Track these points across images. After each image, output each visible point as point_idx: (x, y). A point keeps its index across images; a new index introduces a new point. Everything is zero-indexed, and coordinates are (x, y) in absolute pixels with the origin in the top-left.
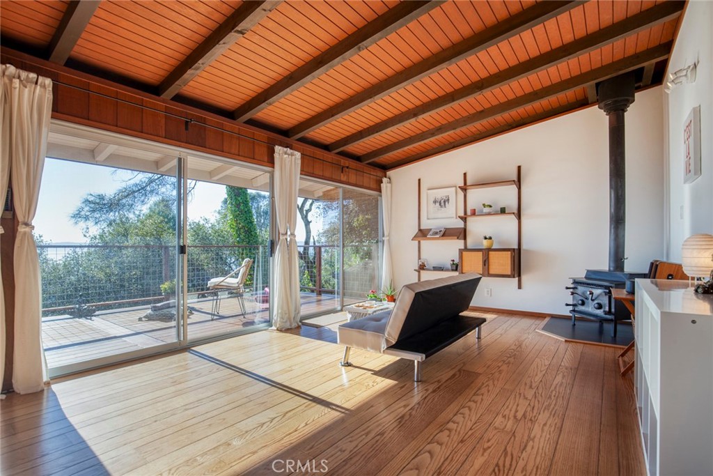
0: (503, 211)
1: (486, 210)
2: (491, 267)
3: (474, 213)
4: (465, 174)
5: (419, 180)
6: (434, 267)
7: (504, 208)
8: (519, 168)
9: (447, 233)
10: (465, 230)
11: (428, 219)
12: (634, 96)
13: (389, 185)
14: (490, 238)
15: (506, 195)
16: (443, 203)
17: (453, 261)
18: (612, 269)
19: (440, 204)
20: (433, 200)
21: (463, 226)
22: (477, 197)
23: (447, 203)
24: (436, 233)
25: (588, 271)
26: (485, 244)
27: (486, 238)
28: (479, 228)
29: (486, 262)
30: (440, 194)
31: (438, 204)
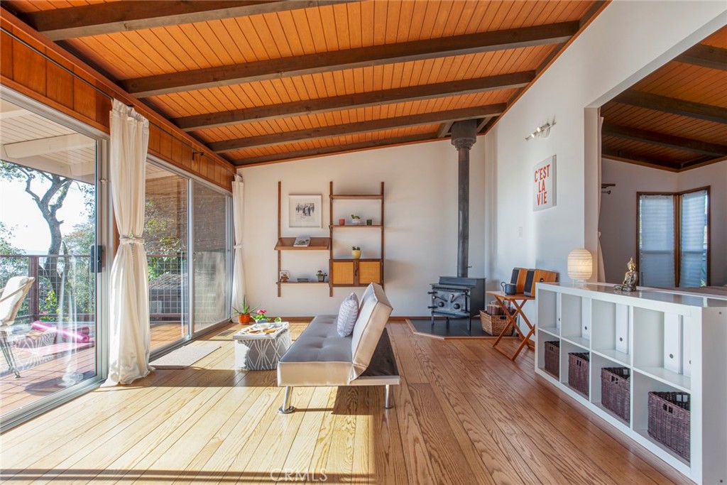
0: (369, 223)
1: (355, 221)
2: (361, 277)
3: (343, 223)
4: (331, 183)
5: (280, 183)
6: (298, 279)
7: (371, 221)
8: (383, 183)
9: (314, 243)
10: (331, 239)
11: (290, 227)
12: (475, 138)
13: (241, 184)
14: (358, 249)
15: (370, 208)
16: (307, 210)
17: (320, 271)
18: (460, 275)
19: (304, 212)
20: (296, 206)
21: (329, 236)
22: (344, 207)
23: (311, 211)
24: (303, 243)
25: (441, 278)
26: (354, 254)
27: (354, 249)
28: (347, 239)
29: (357, 272)
30: (304, 200)
31: (301, 212)
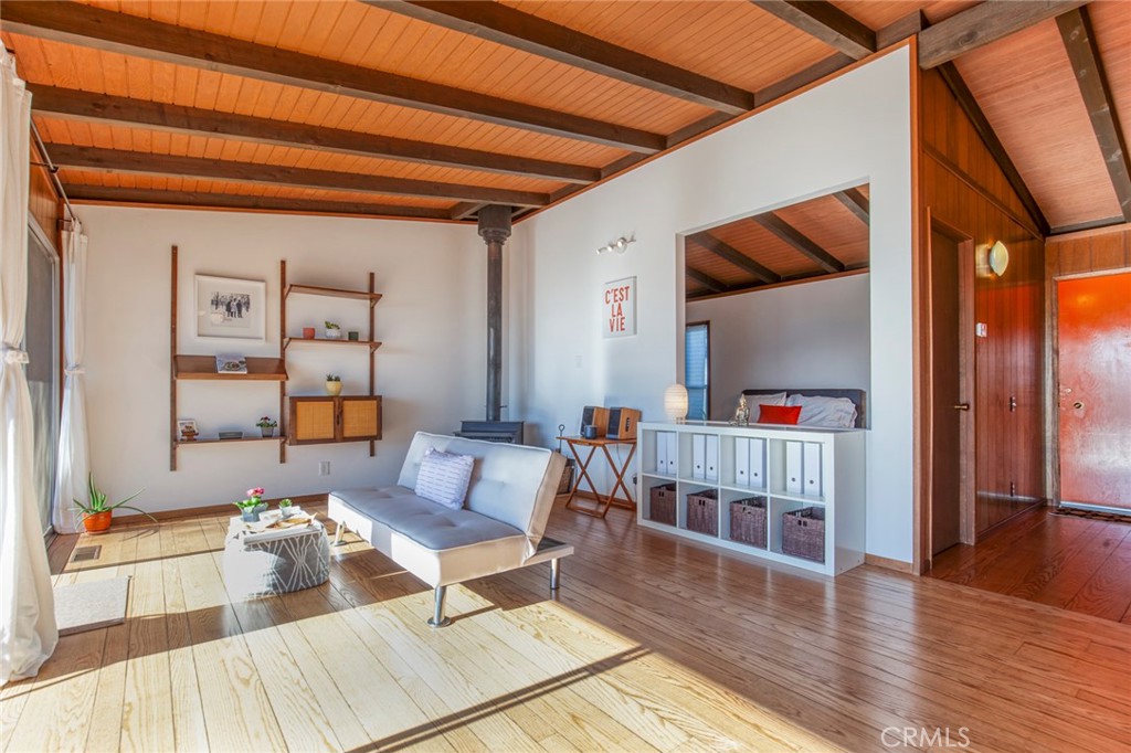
0: (353, 337)
1: (333, 333)
2: (346, 426)
3: (310, 335)
4: (283, 263)
5: (175, 249)
6: (220, 435)
7: (357, 333)
8: (372, 275)
9: (256, 368)
10: (282, 361)
11: (199, 335)
12: (510, 230)
13: (84, 239)
14: (337, 379)
15: (352, 312)
16: (236, 307)
17: (266, 418)
18: (491, 418)
19: (229, 309)
20: (212, 297)
21: (279, 356)
22: (307, 308)
23: (244, 309)
24: (236, 366)
25: (463, 423)
26: (332, 388)
27: (330, 379)
28: (313, 364)
29: (339, 418)
30: (229, 288)
31: (222, 309)
